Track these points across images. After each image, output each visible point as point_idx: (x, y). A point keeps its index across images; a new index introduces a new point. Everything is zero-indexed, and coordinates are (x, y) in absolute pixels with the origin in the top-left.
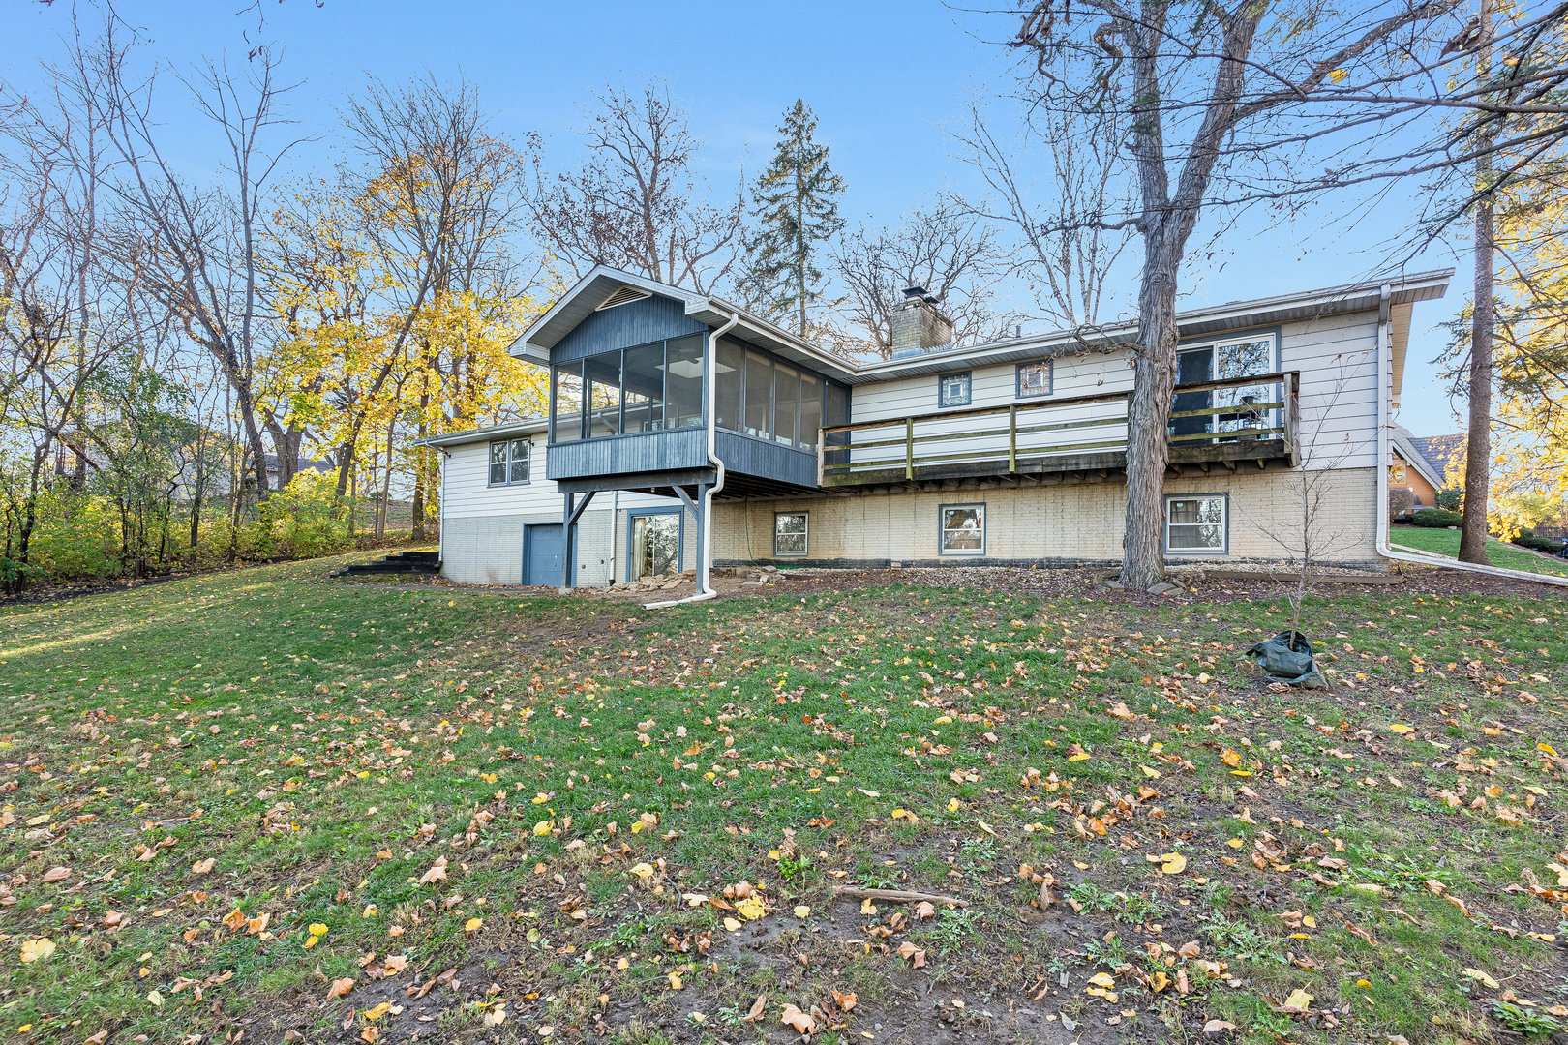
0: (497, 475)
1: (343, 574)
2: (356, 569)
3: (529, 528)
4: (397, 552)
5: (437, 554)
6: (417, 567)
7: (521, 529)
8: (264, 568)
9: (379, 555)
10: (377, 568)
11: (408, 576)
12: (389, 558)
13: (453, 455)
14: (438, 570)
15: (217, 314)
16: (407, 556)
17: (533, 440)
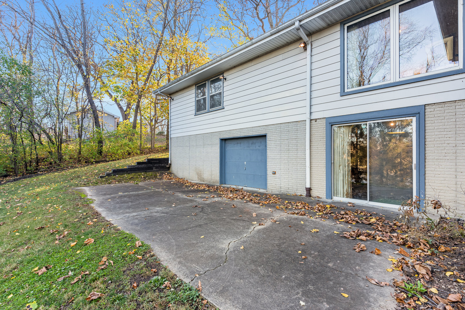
0: (200, 107)
1: (108, 175)
2: (117, 172)
3: (224, 141)
4: (143, 158)
5: (167, 159)
6: (157, 168)
7: (218, 142)
8: (63, 172)
9: (132, 161)
10: (131, 170)
11: (150, 173)
12: (139, 163)
13: (175, 98)
14: (169, 168)
15: (70, 43)
16: (150, 161)
17: (225, 75)
